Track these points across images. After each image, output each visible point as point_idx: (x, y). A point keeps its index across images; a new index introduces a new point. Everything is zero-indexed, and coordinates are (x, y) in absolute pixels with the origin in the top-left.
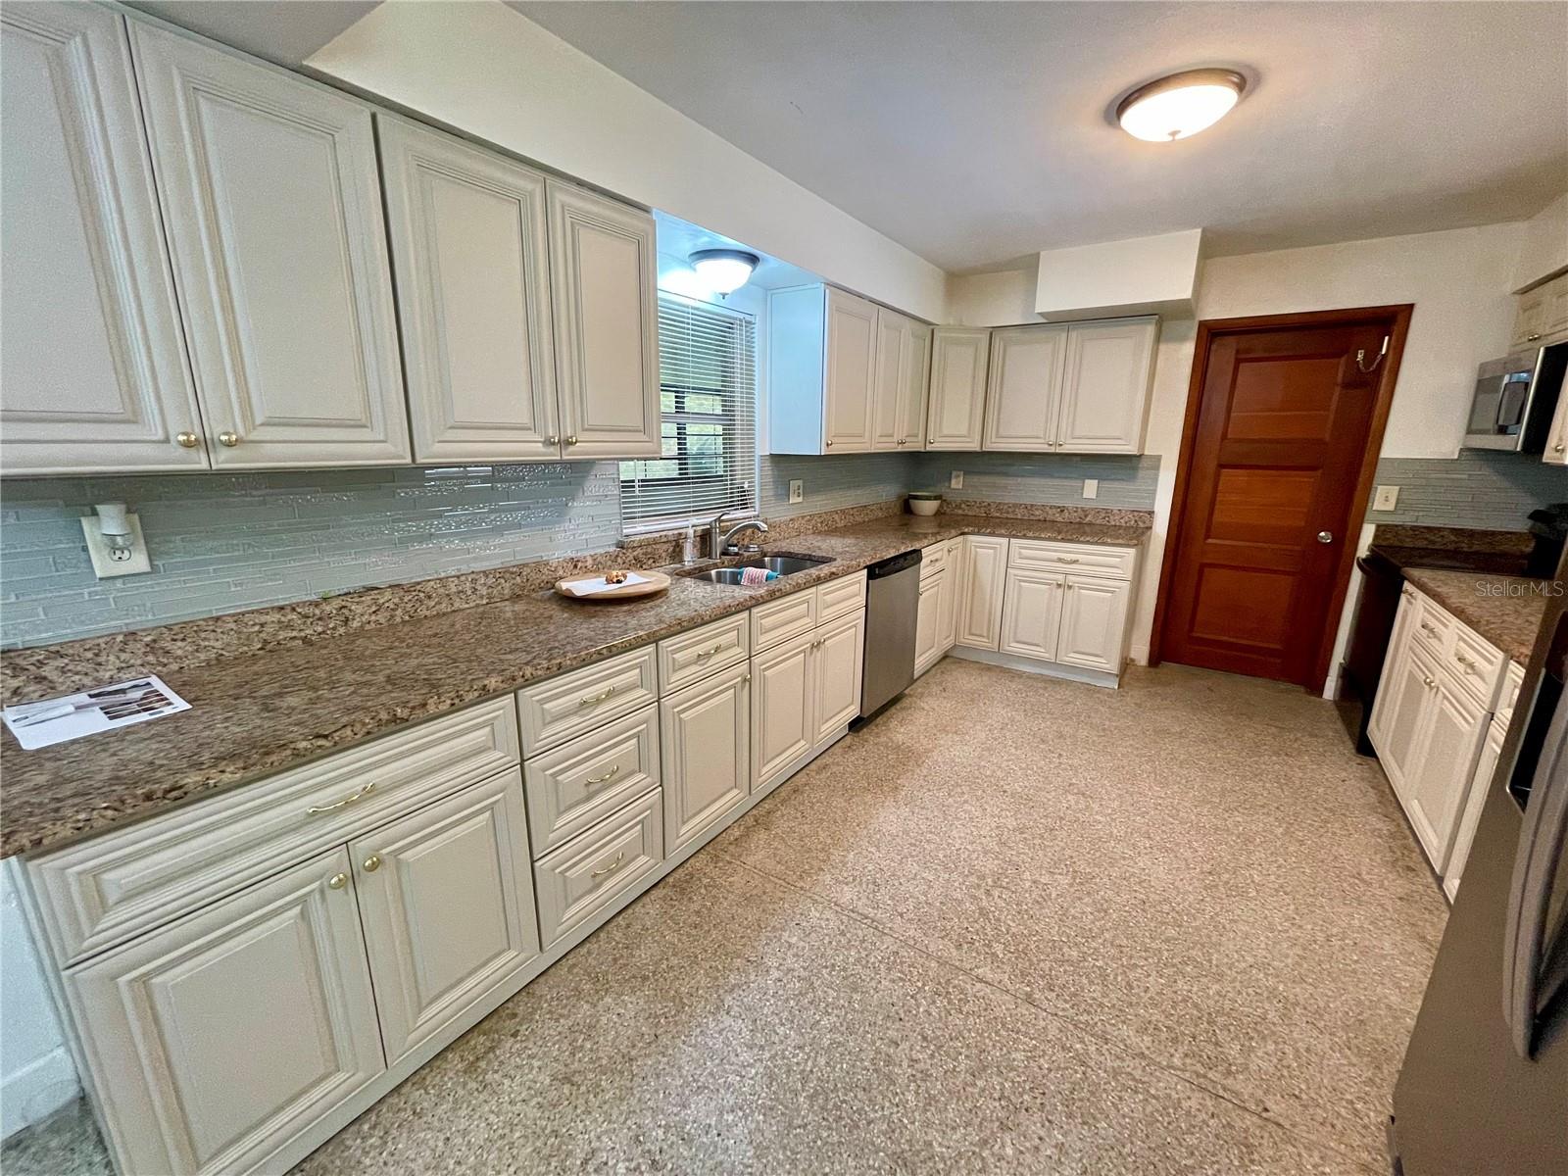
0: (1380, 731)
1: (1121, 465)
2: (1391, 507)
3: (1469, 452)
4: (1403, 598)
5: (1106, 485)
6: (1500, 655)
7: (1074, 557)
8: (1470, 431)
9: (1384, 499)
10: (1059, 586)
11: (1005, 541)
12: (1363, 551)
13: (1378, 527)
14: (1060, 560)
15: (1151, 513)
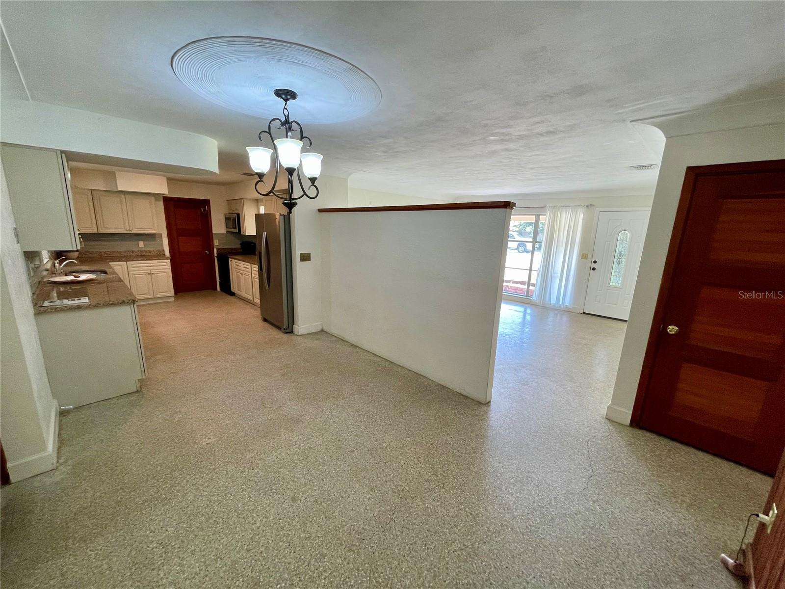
0: (234, 288)
1: (151, 237)
2: (218, 244)
3: (228, 232)
4: (230, 262)
5: (147, 243)
6: (250, 264)
7: (152, 265)
8: (227, 228)
9: (216, 243)
10: (149, 274)
11: (125, 263)
12: (216, 255)
13: (217, 249)
14: (148, 266)
15: (164, 250)
